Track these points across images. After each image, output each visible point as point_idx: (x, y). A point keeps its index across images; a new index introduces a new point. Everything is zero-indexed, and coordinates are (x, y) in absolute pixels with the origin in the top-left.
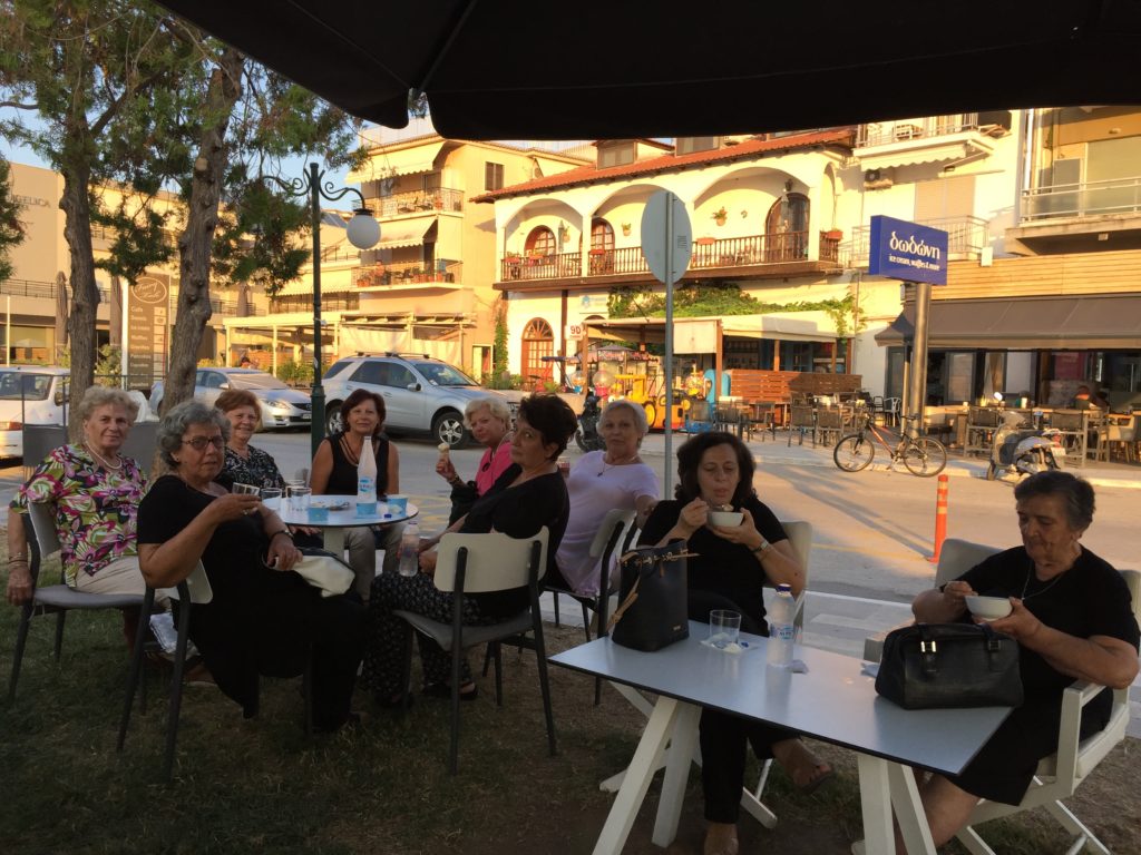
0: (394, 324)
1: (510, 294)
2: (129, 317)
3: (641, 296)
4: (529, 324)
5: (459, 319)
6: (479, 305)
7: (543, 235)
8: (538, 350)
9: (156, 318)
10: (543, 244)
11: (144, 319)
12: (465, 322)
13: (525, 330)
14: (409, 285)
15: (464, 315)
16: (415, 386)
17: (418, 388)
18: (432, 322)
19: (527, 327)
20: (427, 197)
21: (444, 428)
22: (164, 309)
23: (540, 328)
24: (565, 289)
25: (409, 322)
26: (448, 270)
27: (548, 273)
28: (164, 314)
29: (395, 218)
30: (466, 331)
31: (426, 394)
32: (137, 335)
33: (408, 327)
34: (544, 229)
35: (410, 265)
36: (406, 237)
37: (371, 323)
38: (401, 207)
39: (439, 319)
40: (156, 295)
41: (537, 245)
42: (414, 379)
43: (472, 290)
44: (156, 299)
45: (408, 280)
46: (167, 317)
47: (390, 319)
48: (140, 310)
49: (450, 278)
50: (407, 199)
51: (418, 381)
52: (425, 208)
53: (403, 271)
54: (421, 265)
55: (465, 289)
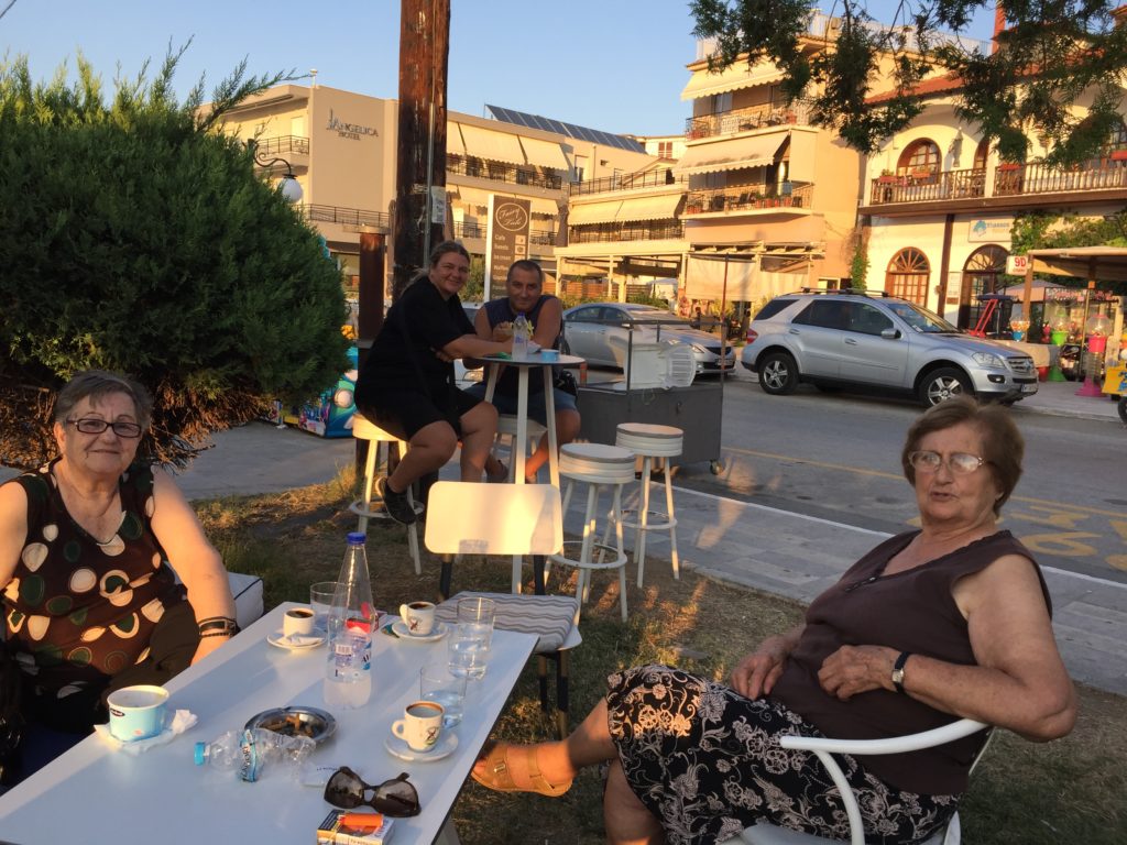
0: (743, 254)
1: (874, 219)
2: (493, 246)
3: (1061, 220)
4: (897, 254)
5: (809, 249)
6: (829, 232)
7: (923, 150)
8: (906, 285)
9: (517, 247)
10: (922, 160)
11: (506, 248)
12: (814, 252)
13: (892, 261)
14: (749, 211)
15: (812, 244)
16: (893, 333)
17: (898, 335)
18: (782, 251)
19: (894, 258)
20: (775, 111)
21: (936, 387)
22: (524, 237)
23: (912, 261)
24: (949, 215)
25: (758, 251)
26: (795, 193)
27: (928, 194)
28: (524, 243)
29: (737, 136)
30: (814, 262)
31: (909, 343)
32: (499, 265)
33: (757, 258)
34: (927, 142)
35: (749, 189)
36: (752, 157)
37: (719, 253)
38: (743, 123)
39: (789, 249)
40: (518, 223)
41: (913, 161)
42: (890, 324)
43: (822, 215)
44: (518, 226)
45: (748, 205)
46: (527, 245)
47: (740, 248)
48: (502, 238)
49: (798, 202)
50: (750, 114)
51: (896, 326)
52: (771, 123)
53: (739, 196)
54: (762, 189)
55: (815, 215)
